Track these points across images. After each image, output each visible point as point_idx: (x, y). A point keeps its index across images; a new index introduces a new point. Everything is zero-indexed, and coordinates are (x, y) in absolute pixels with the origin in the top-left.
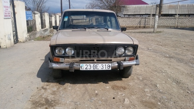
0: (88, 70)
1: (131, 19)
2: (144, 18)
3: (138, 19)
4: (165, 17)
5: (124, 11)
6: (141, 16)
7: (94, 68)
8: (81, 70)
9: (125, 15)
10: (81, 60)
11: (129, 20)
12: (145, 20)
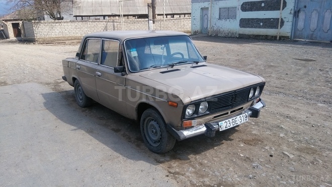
0: (229, 128)
1: (90, 24)
2: (111, 22)
3: (102, 23)
4: (143, 19)
5: (74, 10)
6: (107, 18)
7: (234, 123)
8: (220, 130)
9: (76, 16)
10: (215, 117)
11: (86, 26)
12: (114, 26)
